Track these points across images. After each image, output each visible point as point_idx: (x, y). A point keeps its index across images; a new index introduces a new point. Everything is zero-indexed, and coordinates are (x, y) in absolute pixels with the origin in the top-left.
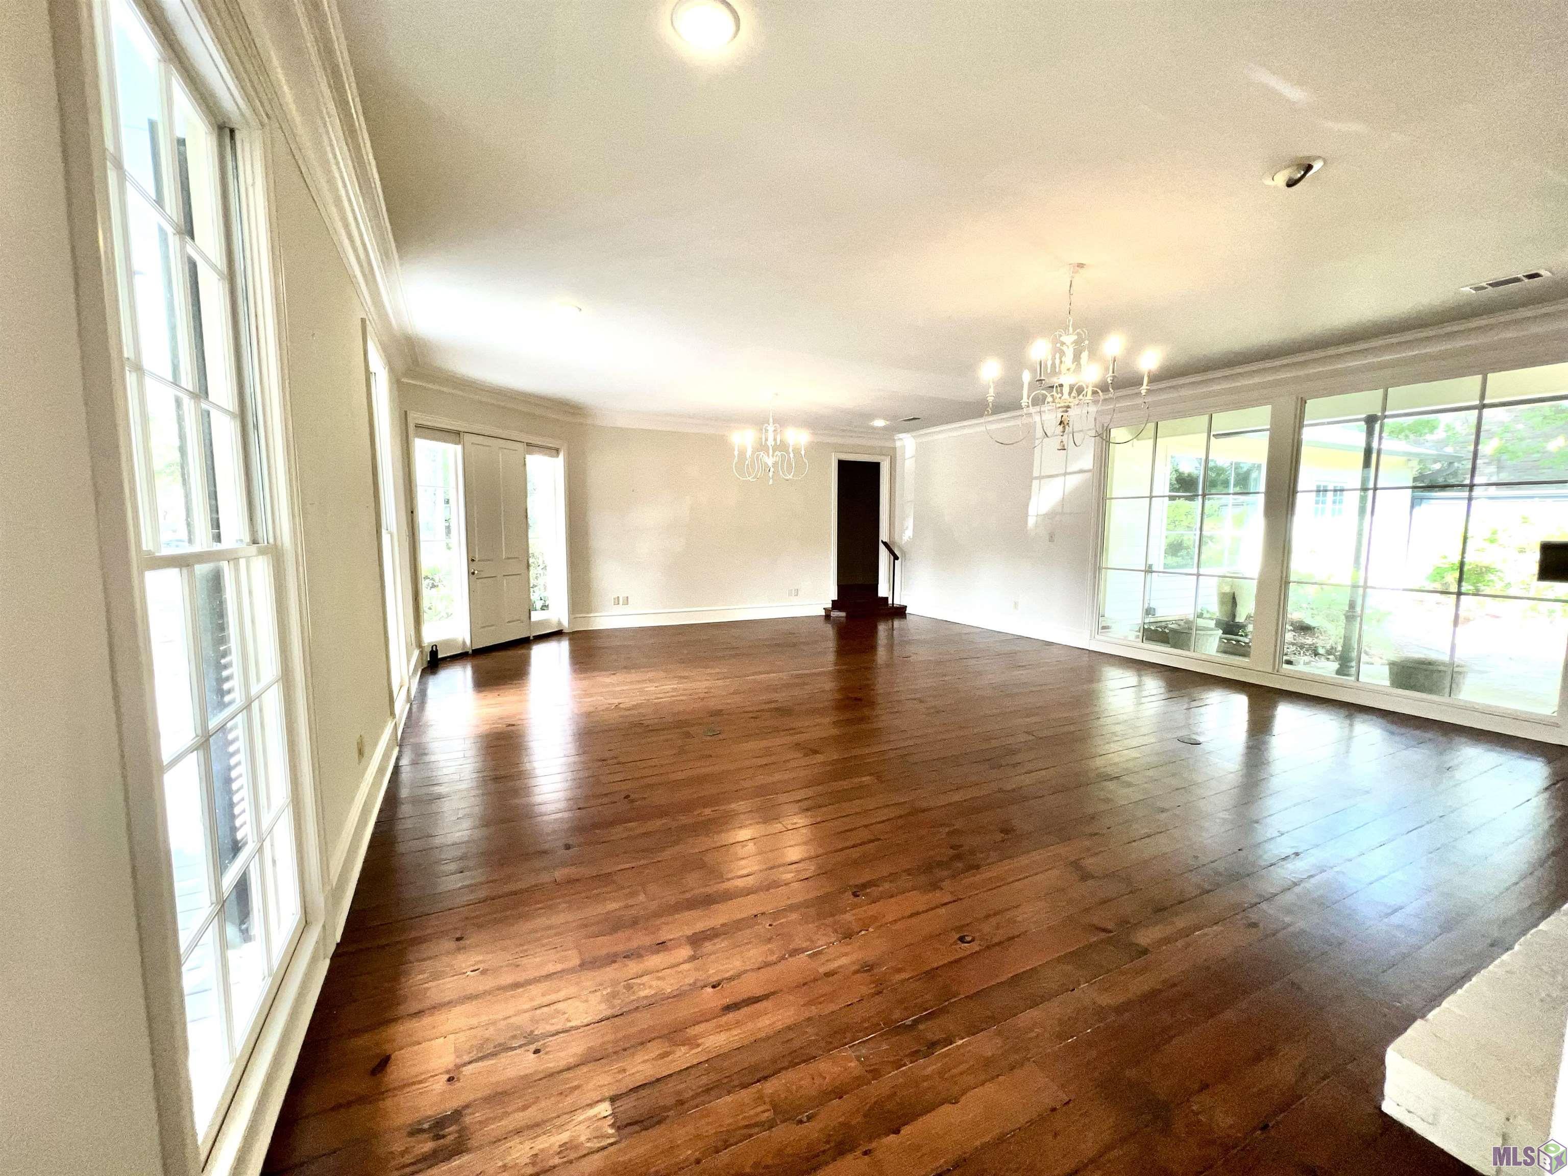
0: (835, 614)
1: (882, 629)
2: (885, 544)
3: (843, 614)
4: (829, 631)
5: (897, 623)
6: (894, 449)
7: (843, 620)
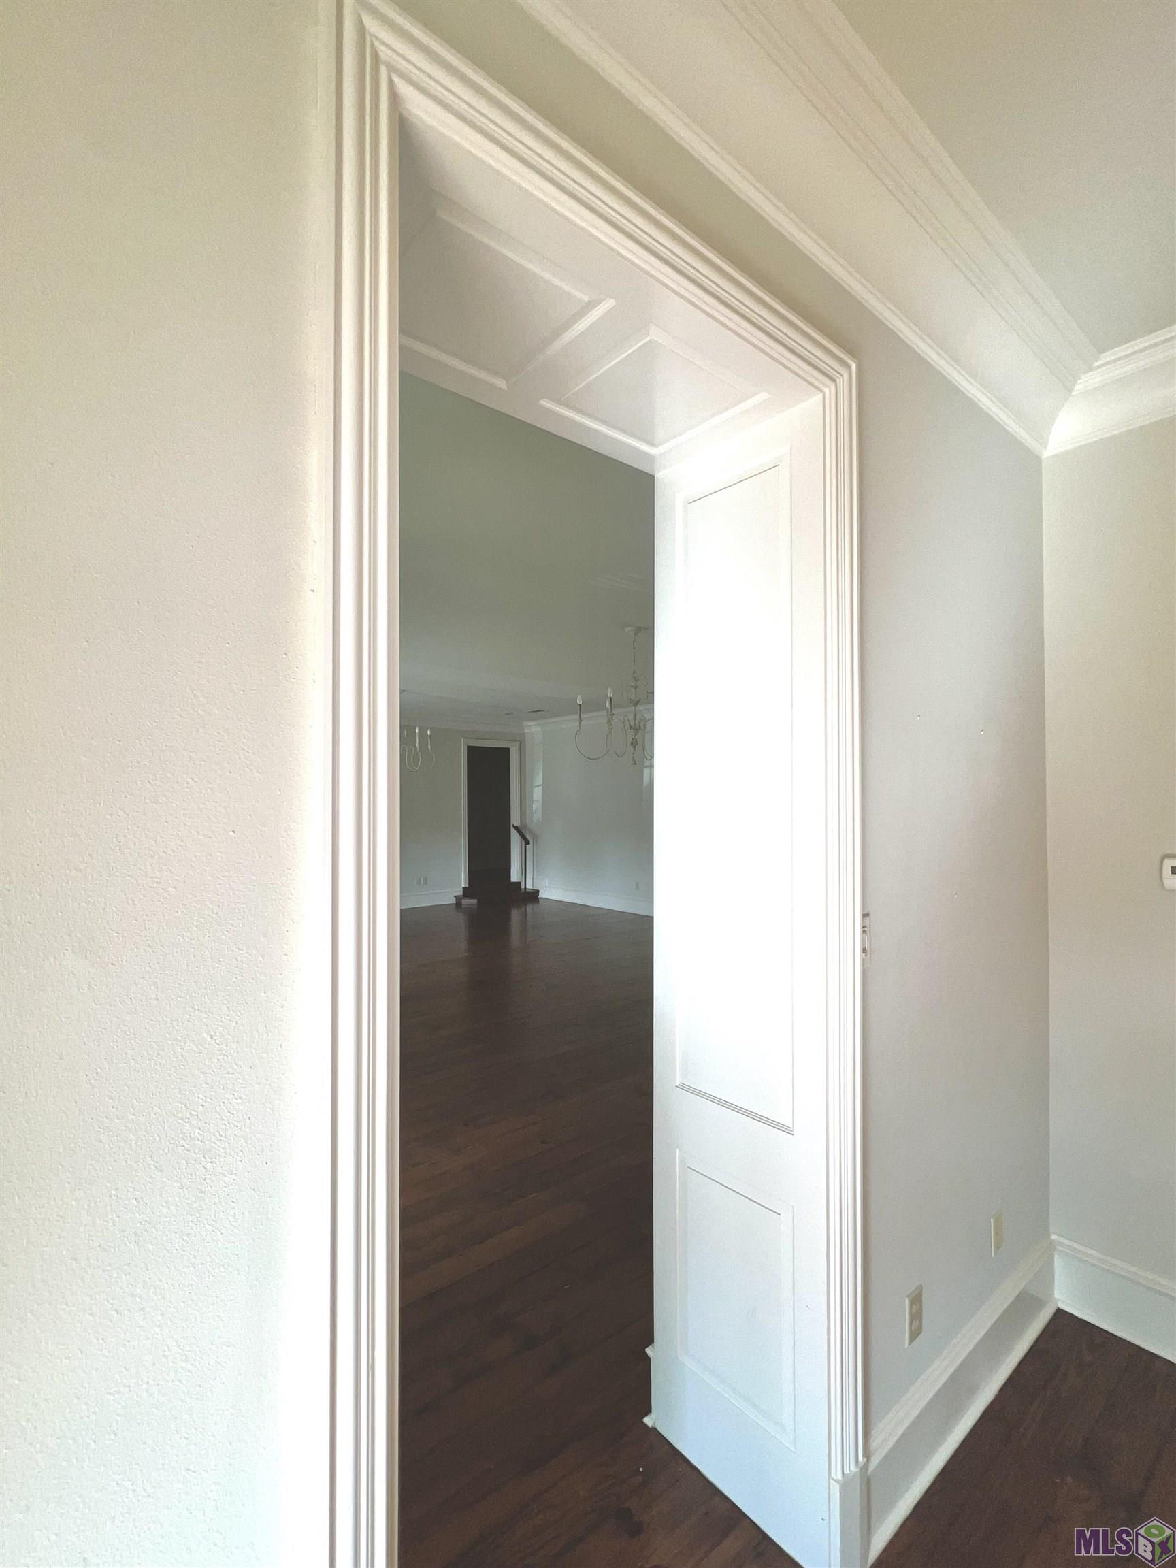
0: (466, 902)
1: (515, 915)
2: (516, 828)
3: (474, 901)
4: (461, 920)
5: (529, 908)
6: (524, 735)
7: (475, 907)
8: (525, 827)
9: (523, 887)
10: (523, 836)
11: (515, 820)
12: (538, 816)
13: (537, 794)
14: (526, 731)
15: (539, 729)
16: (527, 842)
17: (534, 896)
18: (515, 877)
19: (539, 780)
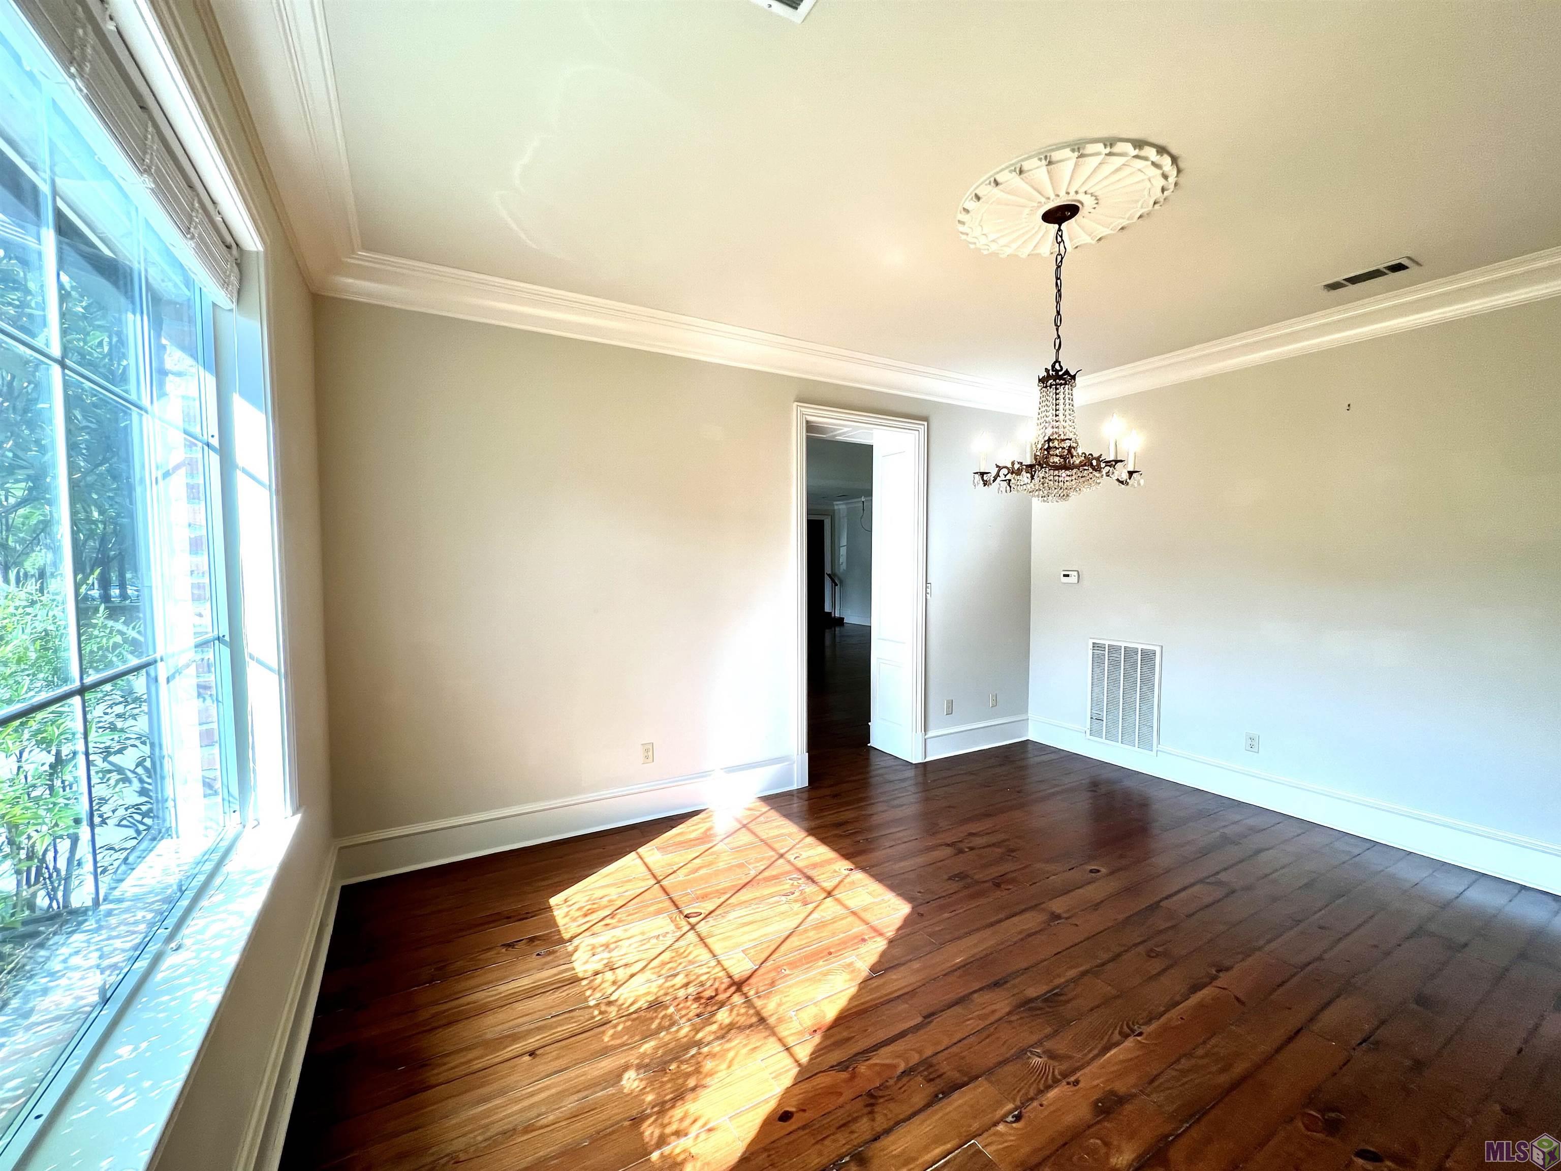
2: (829, 575)
5: (837, 630)
6: (833, 511)
8: (835, 575)
9: (833, 615)
10: (833, 581)
11: (828, 570)
12: (843, 567)
13: (843, 551)
14: (836, 507)
15: (844, 507)
16: (836, 585)
17: (840, 621)
18: (827, 609)
19: (844, 542)
